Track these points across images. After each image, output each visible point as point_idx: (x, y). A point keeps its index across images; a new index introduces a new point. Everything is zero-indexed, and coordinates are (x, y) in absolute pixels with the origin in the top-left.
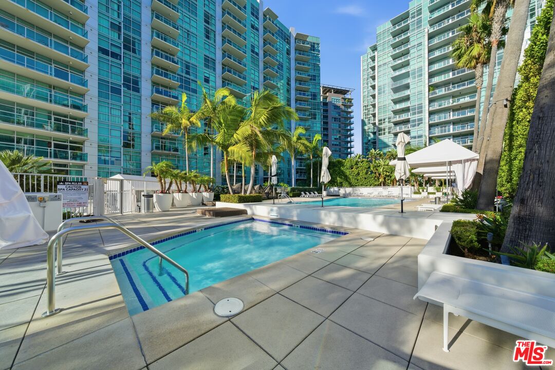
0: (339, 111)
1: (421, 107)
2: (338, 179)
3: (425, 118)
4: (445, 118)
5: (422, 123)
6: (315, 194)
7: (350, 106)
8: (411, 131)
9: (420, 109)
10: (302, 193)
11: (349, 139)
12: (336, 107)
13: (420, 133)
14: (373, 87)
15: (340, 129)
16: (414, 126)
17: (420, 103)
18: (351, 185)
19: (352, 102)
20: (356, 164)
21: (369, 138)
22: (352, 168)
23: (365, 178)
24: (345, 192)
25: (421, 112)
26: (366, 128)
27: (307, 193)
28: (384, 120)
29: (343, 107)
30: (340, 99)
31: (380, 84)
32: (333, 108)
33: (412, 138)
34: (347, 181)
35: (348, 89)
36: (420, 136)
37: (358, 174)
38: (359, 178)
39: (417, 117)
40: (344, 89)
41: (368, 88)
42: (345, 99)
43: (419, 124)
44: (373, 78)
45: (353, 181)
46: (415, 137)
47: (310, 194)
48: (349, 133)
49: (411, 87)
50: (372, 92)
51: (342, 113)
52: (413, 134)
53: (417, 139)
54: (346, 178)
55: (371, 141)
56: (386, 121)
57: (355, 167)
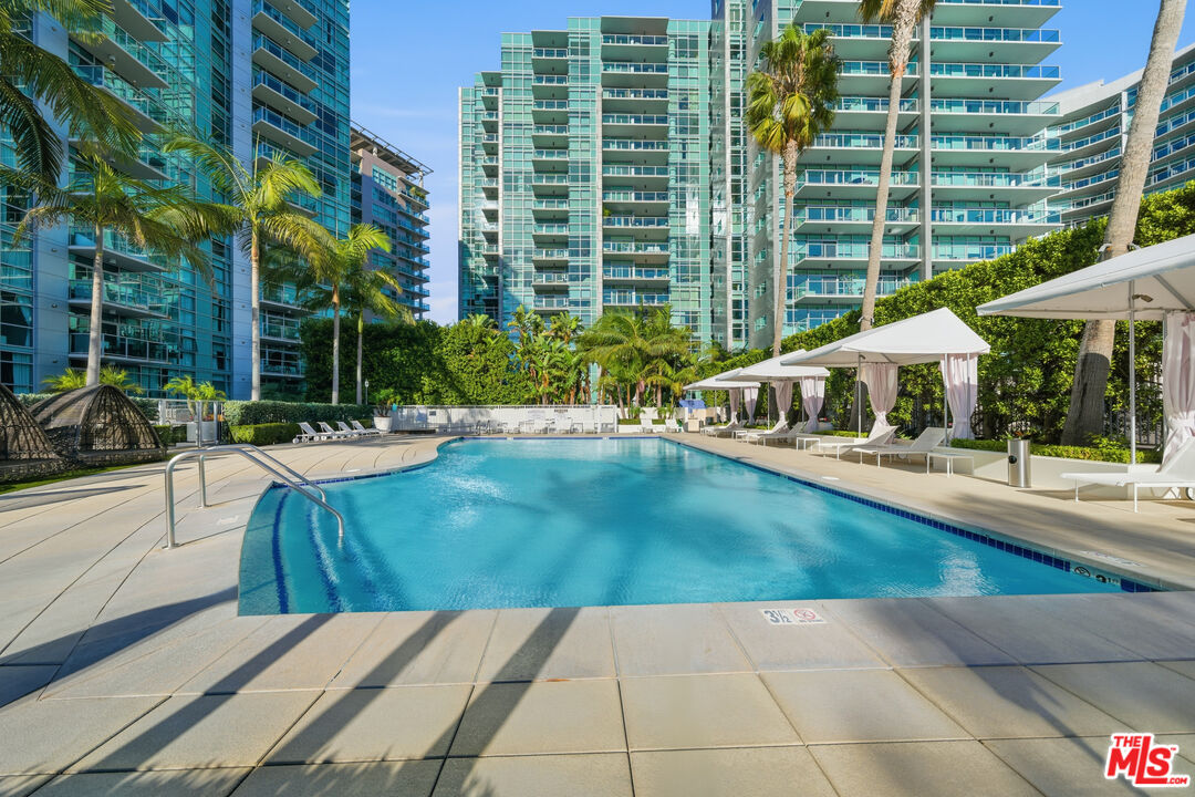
0: (394, 210)
1: (587, 244)
2: (426, 380)
3: (595, 267)
4: (626, 274)
5: (589, 276)
6: (352, 427)
7: (421, 209)
8: (571, 288)
9: (585, 247)
10: (305, 425)
11: (416, 288)
12: (385, 197)
13: (586, 295)
14: (492, 173)
15: (395, 258)
16: (575, 279)
17: (585, 233)
18: (466, 401)
19: (427, 199)
20: (480, 341)
21: (480, 289)
22: (468, 353)
23: (504, 383)
24: (449, 419)
25: (587, 253)
26: (471, 264)
27: (323, 425)
28: (516, 252)
29: (403, 204)
30: (396, 179)
31: (507, 168)
32: (375, 197)
33: (571, 303)
34: (452, 386)
35: (416, 164)
36: (586, 303)
37: (485, 369)
38: (488, 380)
39: (579, 261)
40: (406, 158)
41: (476, 170)
42: (409, 186)
43: (584, 277)
44: (492, 151)
45: (472, 389)
46: (576, 303)
47: (336, 428)
48: (416, 274)
49: (572, 196)
50: (485, 182)
51: (399, 217)
52: (573, 296)
53: (580, 308)
54: (452, 381)
55: (482, 298)
56: (519, 255)
57: (475, 349)
